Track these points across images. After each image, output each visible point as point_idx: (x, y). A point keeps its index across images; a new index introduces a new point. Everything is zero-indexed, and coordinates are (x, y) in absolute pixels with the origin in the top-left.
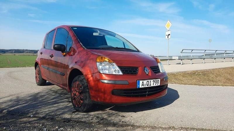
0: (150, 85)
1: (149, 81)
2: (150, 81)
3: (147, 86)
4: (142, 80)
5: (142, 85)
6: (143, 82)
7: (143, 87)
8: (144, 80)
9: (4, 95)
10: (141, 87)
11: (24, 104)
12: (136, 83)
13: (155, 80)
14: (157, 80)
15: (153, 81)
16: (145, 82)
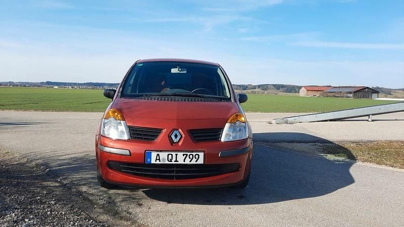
0: (176, 161)
1: (174, 154)
2: (176, 155)
3: (167, 162)
4: (157, 151)
5: (156, 159)
6: (158, 155)
7: (158, 162)
8: (161, 151)
9: (68, 152)
10: (153, 162)
11: (77, 164)
13: (189, 154)
14: (194, 154)
15: (184, 155)
16: (164, 155)
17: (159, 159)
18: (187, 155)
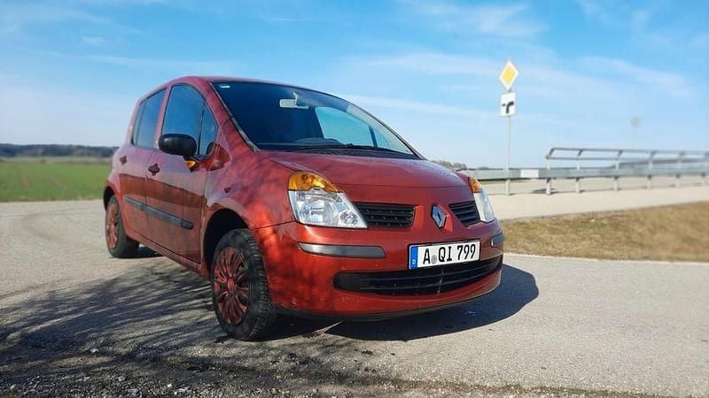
0: (449, 260)
1: (446, 246)
2: (450, 248)
3: (438, 263)
4: (426, 244)
5: (425, 259)
6: (427, 251)
7: (427, 264)
8: (431, 244)
9: (10, 287)
10: (420, 265)
11: (70, 313)
12: (407, 254)
13: (464, 245)
14: (470, 244)
15: (459, 247)
16: (434, 250)
17: (428, 259)
18: (462, 246)
